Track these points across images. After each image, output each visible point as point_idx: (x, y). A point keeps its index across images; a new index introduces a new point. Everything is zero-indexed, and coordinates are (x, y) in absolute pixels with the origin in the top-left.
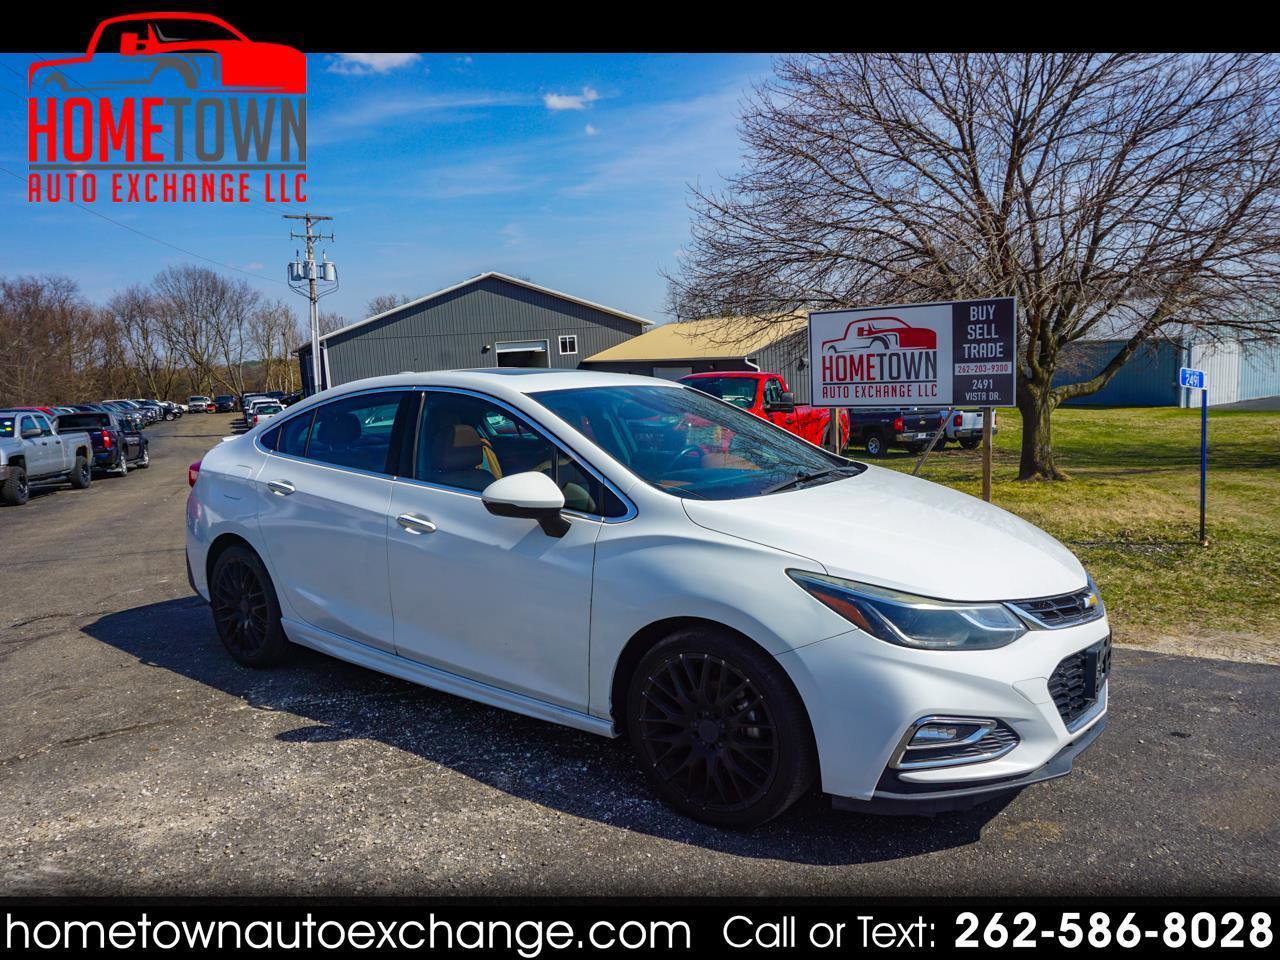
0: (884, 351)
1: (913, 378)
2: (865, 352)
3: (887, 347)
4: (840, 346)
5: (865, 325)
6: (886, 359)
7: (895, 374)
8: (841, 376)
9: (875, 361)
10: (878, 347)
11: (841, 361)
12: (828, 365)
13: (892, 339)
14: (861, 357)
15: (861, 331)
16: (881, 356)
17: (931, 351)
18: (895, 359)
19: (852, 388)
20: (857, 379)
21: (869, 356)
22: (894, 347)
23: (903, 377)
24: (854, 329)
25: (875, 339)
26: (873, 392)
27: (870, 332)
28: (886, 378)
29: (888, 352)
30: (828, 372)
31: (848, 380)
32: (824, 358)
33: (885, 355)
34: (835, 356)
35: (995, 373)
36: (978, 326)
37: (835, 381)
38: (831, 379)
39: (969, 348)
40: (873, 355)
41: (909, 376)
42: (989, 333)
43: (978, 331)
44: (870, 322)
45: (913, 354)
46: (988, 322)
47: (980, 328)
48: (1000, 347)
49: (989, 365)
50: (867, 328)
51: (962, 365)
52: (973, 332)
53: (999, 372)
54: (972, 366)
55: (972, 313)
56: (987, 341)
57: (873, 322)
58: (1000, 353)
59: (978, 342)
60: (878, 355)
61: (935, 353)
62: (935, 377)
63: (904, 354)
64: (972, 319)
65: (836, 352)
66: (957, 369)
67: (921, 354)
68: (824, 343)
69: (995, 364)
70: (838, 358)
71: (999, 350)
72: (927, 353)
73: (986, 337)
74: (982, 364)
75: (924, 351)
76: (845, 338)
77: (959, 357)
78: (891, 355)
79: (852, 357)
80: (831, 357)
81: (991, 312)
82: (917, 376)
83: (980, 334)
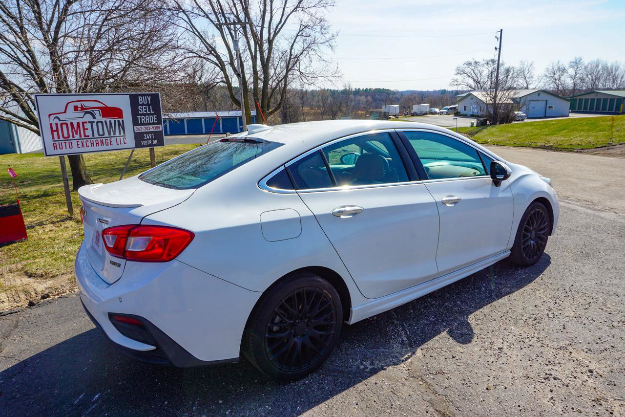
0: (92, 119)
1: (112, 135)
2: (81, 121)
3: (94, 117)
4: (61, 116)
5: (79, 104)
6: (95, 125)
7: (101, 133)
8: (66, 135)
9: (87, 126)
10: (88, 118)
11: (64, 126)
12: (54, 128)
13: (97, 113)
14: (78, 123)
15: (76, 108)
16: (91, 123)
17: (120, 120)
18: (100, 124)
19: (74, 142)
20: (77, 137)
21: (83, 123)
22: (99, 117)
23: (106, 135)
24: (71, 106)
25: (86, 113)
26: (89, 144)
27: (82, 108)
28: (96, 135)
29: (96, 121)
30: (55, 133)
31: (71, 138)
32: (51, 125)
33: (94, 122)
34: (59, 123)
35: (154, 130)
36: (143, 107)
37: (61, 138)
38: (59, 138)
39: (141, 118)
40: (86, 122)
41: (109, 134)
42: (149, 110)
43: (144, 110)
44: (82, 102)
45: (110, 121)
46: (148, 104)
47: (145, 108)
48: (155, 117)
49: (151, 126)
50: (80, 106)
51: (138, 127)
52: (142, 110)
53: (156, 130)
54: (143, 127)
55: (140, 100)
56: (149, 115)
57: (84, 103)
58: (156, 120)
59: (145, 115)
60: (89, 122)
61: (123, 121)
62: (124, 133)
63: (105, 122)
64: (140, 103)
65: (60, 120)
66: (135, 129)
67: (115, 121)
68: (50, 115)
69: (154, 126)
70: (61, 125)
71: (155, 119)
72: (119, 121)
73: (148, 112)
74: (148, 126)
75: (117, 120)
76: (65, 112)
77: (135, 123)
78: (98, 122)
79: (72, 124)
80: (56, 124)
81: (149, 100)
82: (114, 134)
83: (145, 111)
